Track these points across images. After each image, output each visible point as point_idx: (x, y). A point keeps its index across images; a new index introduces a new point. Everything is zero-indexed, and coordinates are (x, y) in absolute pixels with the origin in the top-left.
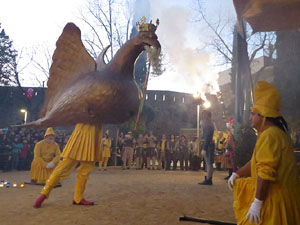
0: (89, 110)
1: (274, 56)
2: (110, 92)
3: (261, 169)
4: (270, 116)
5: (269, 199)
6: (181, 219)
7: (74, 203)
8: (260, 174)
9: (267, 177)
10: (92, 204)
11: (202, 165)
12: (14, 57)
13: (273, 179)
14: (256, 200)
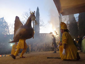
0: (20, 35)
2: (25, 30)
5: (67, 49)
7: (20, 57)
9: (65, 43)
10: (25, 57)
13: (67, 43)
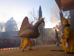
1: (70, 18)
3: (66, 35)
4: (66, 24)
6: (51, 51)
8: (66, 37)
11: (57, 43)
12: (17, 25)
14: (67, 43)
